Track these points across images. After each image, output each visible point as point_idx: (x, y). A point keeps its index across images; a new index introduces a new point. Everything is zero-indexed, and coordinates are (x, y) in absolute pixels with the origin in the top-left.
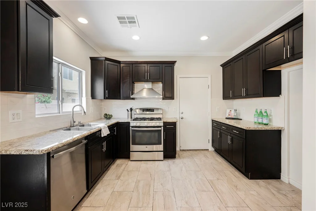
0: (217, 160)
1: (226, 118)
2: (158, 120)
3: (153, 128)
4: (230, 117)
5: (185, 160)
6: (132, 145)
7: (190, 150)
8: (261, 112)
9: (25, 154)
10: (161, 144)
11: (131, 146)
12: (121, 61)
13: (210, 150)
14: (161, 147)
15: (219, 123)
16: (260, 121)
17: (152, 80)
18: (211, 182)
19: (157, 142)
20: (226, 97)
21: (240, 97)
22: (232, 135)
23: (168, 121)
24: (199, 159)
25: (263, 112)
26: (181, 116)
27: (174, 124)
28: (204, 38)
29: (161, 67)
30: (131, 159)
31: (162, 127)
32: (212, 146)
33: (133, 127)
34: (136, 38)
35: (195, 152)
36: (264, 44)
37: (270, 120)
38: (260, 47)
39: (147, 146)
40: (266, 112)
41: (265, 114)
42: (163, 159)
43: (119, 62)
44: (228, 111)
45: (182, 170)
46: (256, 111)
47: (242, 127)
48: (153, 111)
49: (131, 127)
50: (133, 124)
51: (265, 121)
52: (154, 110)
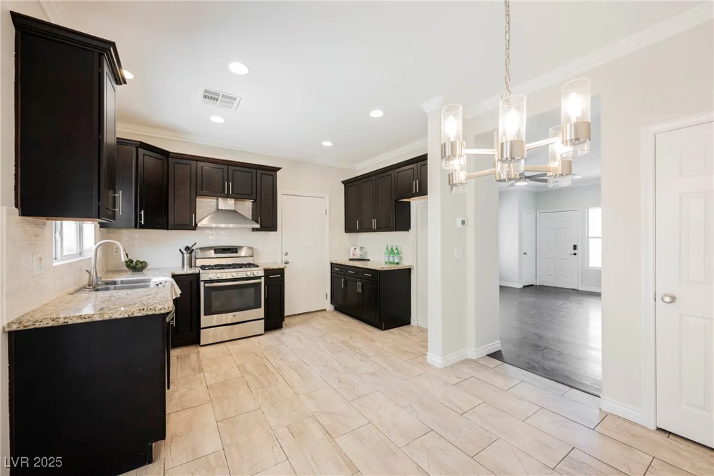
0: (342, 320)
1: (350, 260)
2: (246, 267)
3: (232, 281)
4: (355, 257)
5: (298, 328)
6: (205, 315)
7: (300, 314)
8: (392, 249)
9: (139, 315)
10: (260, 307)
11: (203, 317)
12: (170, 153)
13: (328, 310)
14: (260, 312)
15: (343, 267)
16: (391, 260)
17: (236, 196)
18: (344, 342)
19: (252, 304)
20: (349, 228)
21: (368, 229)
22: (363, 280)
23: (272, 268)
24: (318, 323)
25: (394, 249)
26: (285, 258)
27: (281, 272)
28: (327, 144)
29: (254, 175)
30: (202, 344)
31: (263, 278)
32: (331, 303)
33: (206, 282)
34: (217, 119)
35: (306, 316)
36: (396, 171)
37: (401, 258)
38: (392, 172)
39: (234, 313)
40: (397, 249)
41: (396, 252)
42: (263, 332)
43: (165, 154)
44: (352, 249)
45: (300, 339)
46: (387, 248)
47: (376, 268)
48: (237, 252)
49: (202, 283)
50: (206, 275)
51: (396, 260)
52: (237, 249)
